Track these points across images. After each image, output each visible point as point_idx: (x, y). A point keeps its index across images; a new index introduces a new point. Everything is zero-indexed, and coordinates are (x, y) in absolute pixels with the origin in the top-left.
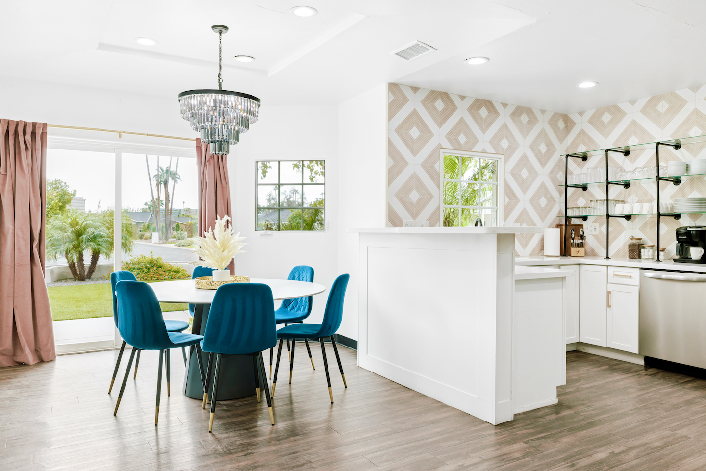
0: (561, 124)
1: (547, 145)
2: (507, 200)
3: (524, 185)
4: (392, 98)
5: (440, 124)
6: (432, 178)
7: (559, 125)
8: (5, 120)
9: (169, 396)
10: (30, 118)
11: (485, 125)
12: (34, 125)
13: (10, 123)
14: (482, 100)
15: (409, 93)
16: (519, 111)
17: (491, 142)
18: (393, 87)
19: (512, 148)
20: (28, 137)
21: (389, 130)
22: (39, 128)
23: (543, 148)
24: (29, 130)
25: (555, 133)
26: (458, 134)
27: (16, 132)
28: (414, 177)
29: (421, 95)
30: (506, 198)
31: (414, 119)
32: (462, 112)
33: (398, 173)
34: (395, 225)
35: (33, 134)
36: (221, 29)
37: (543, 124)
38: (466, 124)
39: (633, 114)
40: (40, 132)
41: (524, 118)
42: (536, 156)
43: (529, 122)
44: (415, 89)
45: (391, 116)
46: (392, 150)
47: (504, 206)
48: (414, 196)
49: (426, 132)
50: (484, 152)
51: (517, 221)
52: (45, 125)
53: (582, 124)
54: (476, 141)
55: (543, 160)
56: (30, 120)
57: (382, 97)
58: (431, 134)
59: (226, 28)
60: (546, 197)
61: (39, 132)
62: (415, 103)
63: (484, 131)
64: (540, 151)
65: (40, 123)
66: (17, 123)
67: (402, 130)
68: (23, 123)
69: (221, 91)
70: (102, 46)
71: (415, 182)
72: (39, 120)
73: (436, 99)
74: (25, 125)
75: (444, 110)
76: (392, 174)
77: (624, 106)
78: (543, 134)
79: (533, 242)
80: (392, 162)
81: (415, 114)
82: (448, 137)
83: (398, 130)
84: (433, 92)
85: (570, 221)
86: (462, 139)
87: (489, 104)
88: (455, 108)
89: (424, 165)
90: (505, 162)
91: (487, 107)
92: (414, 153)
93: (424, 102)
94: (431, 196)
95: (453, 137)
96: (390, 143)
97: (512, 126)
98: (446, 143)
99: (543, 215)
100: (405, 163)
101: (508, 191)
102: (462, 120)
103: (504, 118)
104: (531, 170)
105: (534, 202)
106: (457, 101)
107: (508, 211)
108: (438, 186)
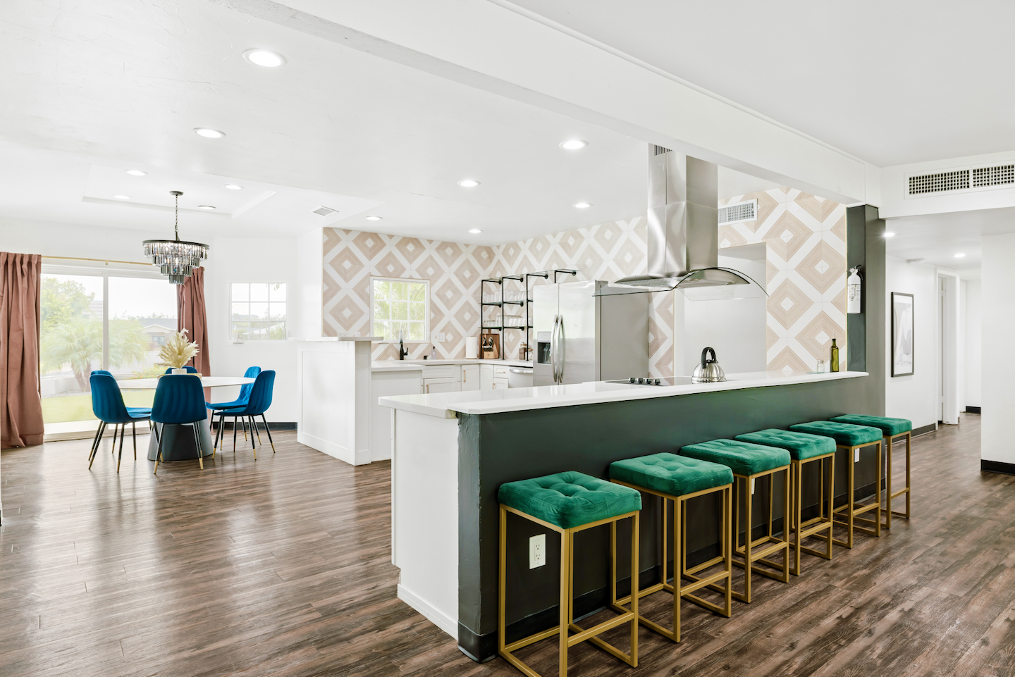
0: (484, 255)
1: (471, 272)
2: (433, 315)
3: (449, 304)
4: (327, 239)
5: (370, 258)
6: (362, 298)
7: (483, 256)
8: (4, 253)
9: (136, 459)
10: (27, 252)
11: (412, 257)
12: (30, 256)
13: (9, 255)
14: (409, 238)
15: (342, 235)
16: (444, 245)
17: (418, 270)
18: (327, 230)
19: (439, 272)
20: (25, 266)
21: (324, 263)
22: (34, 259)
23: (467, 274)
24: (26, 261)
25: (479, 261)
26: (387, 264)
27: (14, 263)
28: (347, 298)
29: (352, 236)
30: (432, 313)
31: (347, 253)
32: (390, 247)
33: (332, 296)
34: (329, 335)
35: (30, 264)
36: (178, 193)
37: (467, 255)
38: (394, 257)
39: (525, 251)
40: (36, 262)
41: (449, 251)
42: (461, 280)
43: (453, 254)
44: (347, 231)
45: (325, 253)
46: (326, 278)
47: (430, 320)
48: (347, 313)
49: (357, 263)
50: (411, 278)
51: (442, 331)
52: (39, 256)
53: (499, 256)
54: (403, 269)
55: (467, 284)
56: (26, 252)
57: (319, 238)
58: (361, 265)
59: (181, 193)
60: (470, 312)
61: (34, 262)
62: (347, 242)
63: (411, 262)
64: (464, 277)
65: (35, 255)
66: (15, 255)
67: (335, 264)
68: (20, 256)
69: (177, 242)
70: (85, 199)
71: (347, 302)
72: (34, 252)
73: (366, 239)
74: (22, 256)
75: (374, 247)
76: (326, 297)
77: (520, 244)
78: (467, 262)
79: (458, 348)
80: (326, 288)
81: (347, 250)
82: (378, 267)
83: (332, 263)
84: (363, 233)
85: (490, 332)
86: (391, 268)
87: (416, 241)
88: (384, 245)
89: (355, 289)
90: (431, 285)
91: (413, 243)
92: (347, 280)
93: (355, 241)
94: (362, 313)
95: (382, 267)
96: (325, 273)
97: (437, 257)
98: (376, 272)
99: (467, 326)
100: (338, 288)
101: (434, 307)
102: (390, 254)
103: (430, 251)
104: (456, 291)
105: (459, 316)
106: (386, 239)
107: (433, 324)
108: (369, 305)
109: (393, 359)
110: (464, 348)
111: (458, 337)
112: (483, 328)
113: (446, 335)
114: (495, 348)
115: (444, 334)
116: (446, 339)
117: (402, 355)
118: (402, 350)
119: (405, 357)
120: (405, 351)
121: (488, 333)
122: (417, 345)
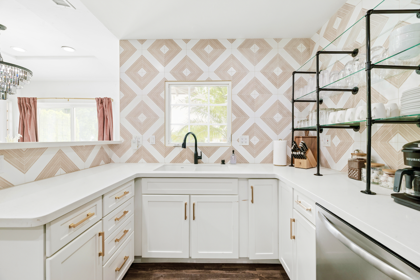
0: (302, 48)
1: (283, 68)
2: (235, 117)
3: (254, 104)
4: (123, 50)
5: (165, 64)
6: (158, 104)
7: (300, 49)
11: (209, 60)
14: (206, 40)
15: (137, 45)
16: (247, 44)
17: (216, 72)
18: (124, 42)
19: (242, 73)
21: (120, 73)
23: (278, 71)
25: (294, 56)
26: (183, 69)
28: (142, 104)
29: (147, 45)
30: (234, 115)
31: (142, 62)
32: (186, 52)
33: (128, 103)
37: (277, 50)
38: (190, 61)
41: (255, 48)
42: (269, 79)
43: (260, 51)
44: (142, 41)
45: (122, 63)
46: (123, 87)
47: (232, 123)
48: (142, 118)
49: (152, 72)
50: (209, 80)
51: (246, 134)
54: (201, 73)
55: (277, 82)
58: (156, 72)
60: (281, 113)
62: (142, 52)
63: (209, 64)
64: (274, 74)
67: (132, 72)
71: (143, 108)
73: (161, 45)
75: (168, 53)
76: (123, 104)
78: (278, 59)
79: (264, 154)
80: (123, 95)
81: (142, 58)
82: (173, 72)
83: (127, 72)
84: (158, 41)
85: (307, 134)
86: (187, 72)
87: (215, 43)
88: (179, 50)
89: (150, 95)
90: (233, 86)
91: (212, 45)
92: (142, 87)
93: (150, 50)
94: (156, 117)
95: (177, 72)
96: (121, 81)
97: (240, 56)
98: (170, 77)
99: (277, 128)
100: (134, 95)
101: (236, 110)
102: (186, 58)
103: (232, 50)
104: (263, 91)
105: (267, 118)
106: (181, 44)
107: (235, 126)
108: (164, 110)
109: (188, 162)
110: (272, 154)
111: (266, 141)
112: (294, 130)
113: (250, 138)
114: (309, 154)
115: (247, 137)
116: (250, 143)
117: (197, 159)
118: (196, 154)
119: (199, 160)
120: (199, 155)
121: (304, 135)
122: (215, 149)
